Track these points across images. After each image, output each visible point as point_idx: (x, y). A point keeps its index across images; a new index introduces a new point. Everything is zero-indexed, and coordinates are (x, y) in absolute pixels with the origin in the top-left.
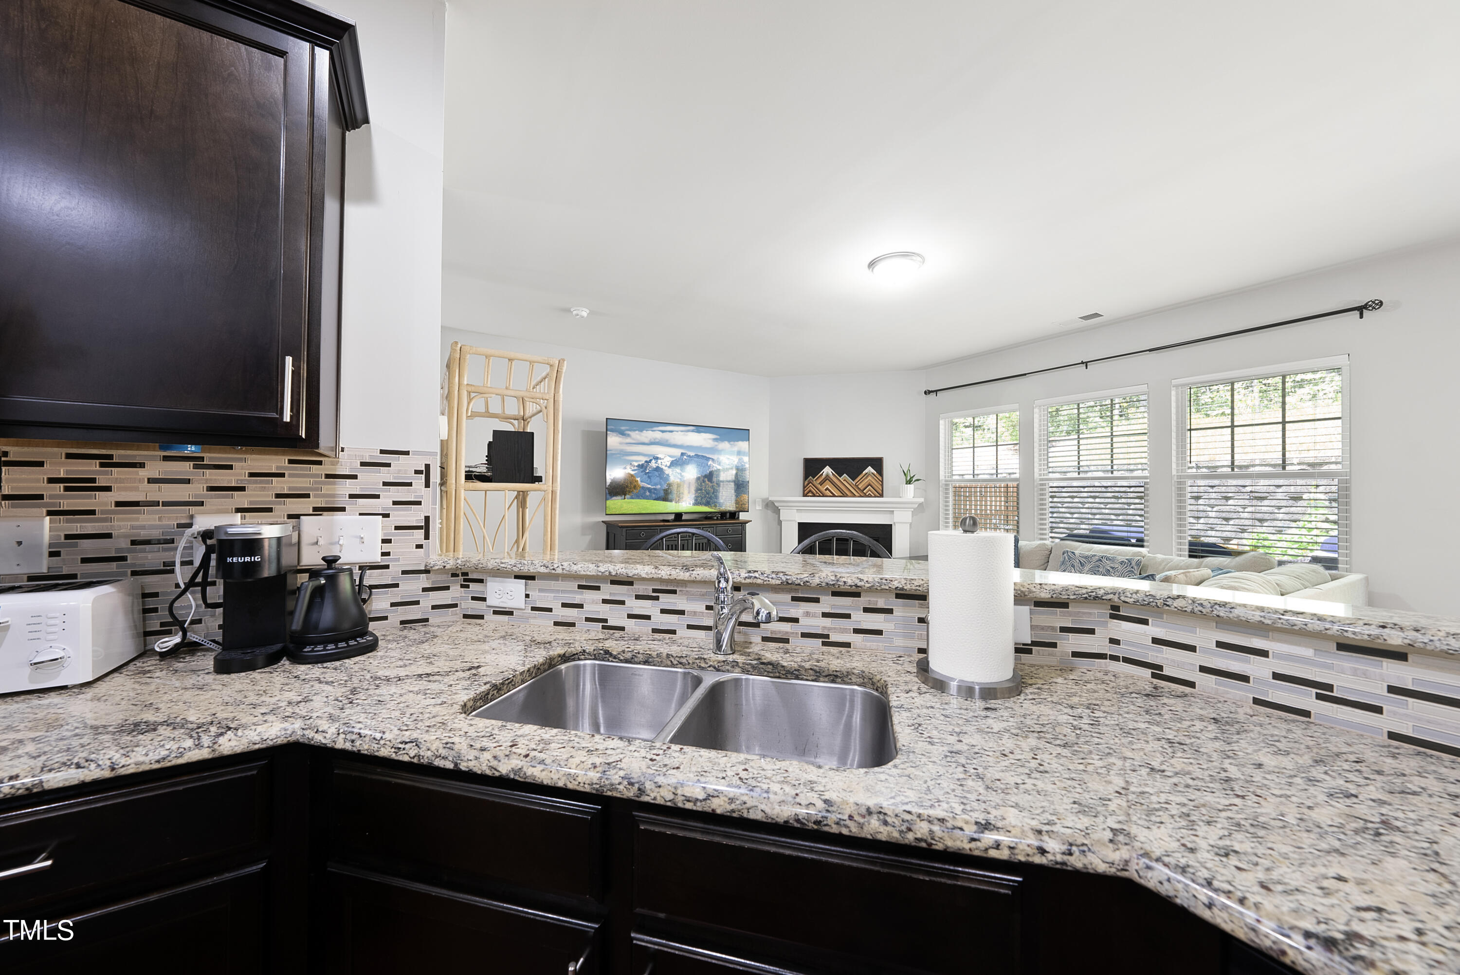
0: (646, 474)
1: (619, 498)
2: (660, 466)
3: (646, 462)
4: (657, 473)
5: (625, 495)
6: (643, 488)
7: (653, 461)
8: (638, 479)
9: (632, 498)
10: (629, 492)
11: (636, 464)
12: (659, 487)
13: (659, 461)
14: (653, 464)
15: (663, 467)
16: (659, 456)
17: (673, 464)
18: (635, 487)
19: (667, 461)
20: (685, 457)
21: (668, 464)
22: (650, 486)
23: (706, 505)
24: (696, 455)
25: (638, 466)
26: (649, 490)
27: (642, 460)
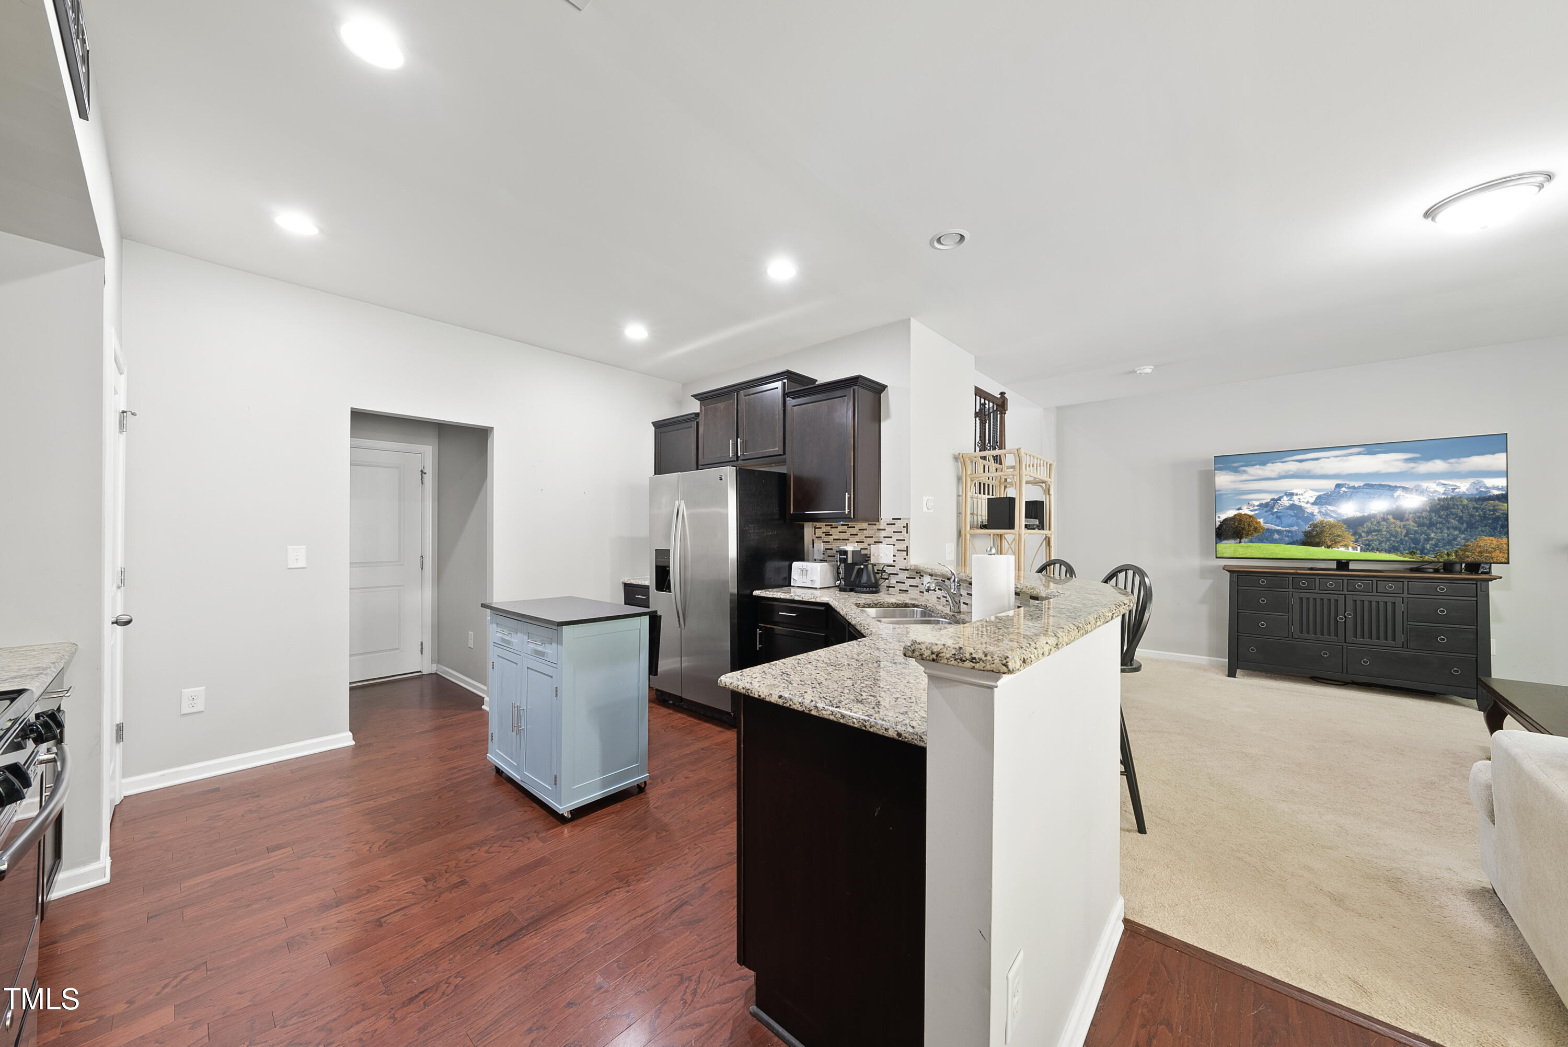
0: (1273, 514)
1: (1232, 541)
2: (1297, 503)
3: (1273, 500)
4: (1291, 512)
5: (1241, 539)
6: (1268, 530)
7: (1285, 498)
8: (1261, 521)
9: (1251, 542)
10: (1247, 535)
11: (1257, 503)
12: (1295, 528)
13: (1295, 498)
14: (1285, 501)
15: (1303, 505)
16: (1295, 491)
17: (1318, 501)
18: (1256, 529)
19: (1311, 496)
20: (1344, 489)
21: (1312, 500)
22: (1280, 528)
23: (1389, 551)
24: (1365, 485)
25: (1261, 505)
26: (1279, 532)
27: (1267, 498)
